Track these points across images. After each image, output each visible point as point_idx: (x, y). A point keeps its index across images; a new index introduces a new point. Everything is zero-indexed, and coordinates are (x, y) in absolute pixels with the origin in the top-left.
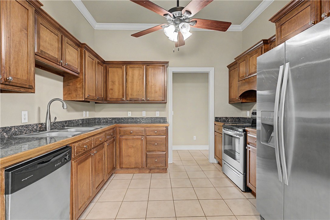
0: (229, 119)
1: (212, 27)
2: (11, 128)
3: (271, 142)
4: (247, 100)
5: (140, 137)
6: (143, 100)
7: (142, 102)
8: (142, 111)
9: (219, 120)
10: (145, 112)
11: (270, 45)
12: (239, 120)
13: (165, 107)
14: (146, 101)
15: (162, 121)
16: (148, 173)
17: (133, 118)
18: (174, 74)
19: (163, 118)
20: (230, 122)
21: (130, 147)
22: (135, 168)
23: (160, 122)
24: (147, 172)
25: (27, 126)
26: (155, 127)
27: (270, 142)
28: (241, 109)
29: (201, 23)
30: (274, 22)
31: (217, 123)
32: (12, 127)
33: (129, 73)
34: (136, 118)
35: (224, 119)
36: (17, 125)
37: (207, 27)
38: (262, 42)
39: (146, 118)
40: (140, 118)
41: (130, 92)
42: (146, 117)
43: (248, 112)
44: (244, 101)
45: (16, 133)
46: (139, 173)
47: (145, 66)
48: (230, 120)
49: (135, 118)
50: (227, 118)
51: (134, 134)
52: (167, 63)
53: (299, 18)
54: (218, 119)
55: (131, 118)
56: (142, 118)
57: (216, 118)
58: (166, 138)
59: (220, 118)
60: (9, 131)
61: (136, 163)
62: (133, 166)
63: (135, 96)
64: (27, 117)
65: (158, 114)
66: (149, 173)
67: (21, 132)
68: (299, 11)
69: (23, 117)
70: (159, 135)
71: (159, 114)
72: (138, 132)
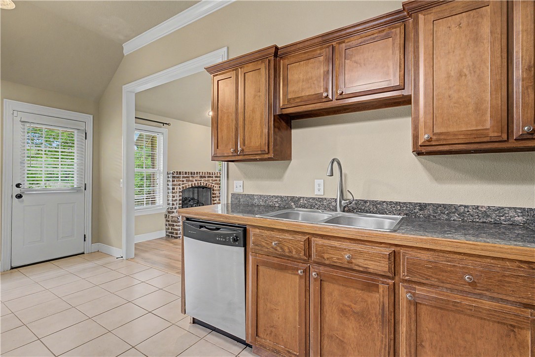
2: (299, 198)
25: (321, 200)
32: (301, 198)
36: (307, 197)
45: (304, 206)
60: (297, 201)
64: (322, 188)
67: (311, 206)
69: (316, 187)
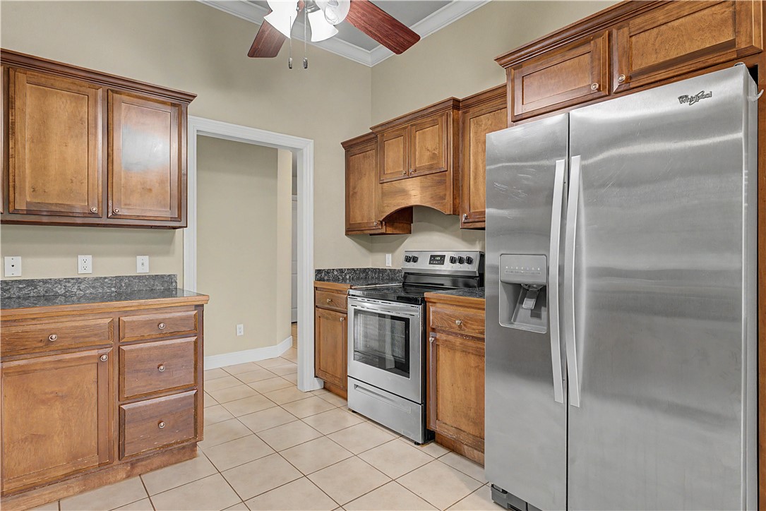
0: (346, 274)
1: (379, 31)
3: (518, 319)
4: (396, 228)
5: (95, 352)
6: (92, 214)
7: (90, 222)
8: (76, 255)
9: (326, 278)
10: (89, 258)
11: (465, 113)
12: (366, 275)
13: (171, 241)
14: (105, 217)
15: (159, 287)
16: (124, 479)
17: (31, 283)
18: (201, 139)
19: (162, 277)
20: (348, 281)
21: (43, 402)
22: (66, 477)
23: (152, 293)
24: (119, 477)
26: (156, 309)
27: (515, 321)
28: (371, 250)
29: (360, 10)
30: (503, 65)
31: (320, 284)
33: (25, 104)
34: (45, 282)
35: (336, 273)
37: (368, 26)
38: (451, 103)
39: (96, 279)
40: (68, 280)
41: (28, 179)
42: (95, 276)
43: (389, 257)
44: (390, 230)
46: (81, 492)
47: (100, 92)
48: (348, 277)
49: (40, 281)
50: (341, 271)
51: (66, 343)
52: (190, 98)
53: (564, 70)
54: (323, 274)
55: (20, 282)
56: (78, 281)
57: (318, 272)
58: (195, 342)
59: (328, 272)
61: (74, 458)
62: (61, 473)
63: (53, 197)
65: (143, 266)
66: (128, 477)
68: (566, 58)
70: (174, 335)
71: (147, 264)
72: (84, 337)
